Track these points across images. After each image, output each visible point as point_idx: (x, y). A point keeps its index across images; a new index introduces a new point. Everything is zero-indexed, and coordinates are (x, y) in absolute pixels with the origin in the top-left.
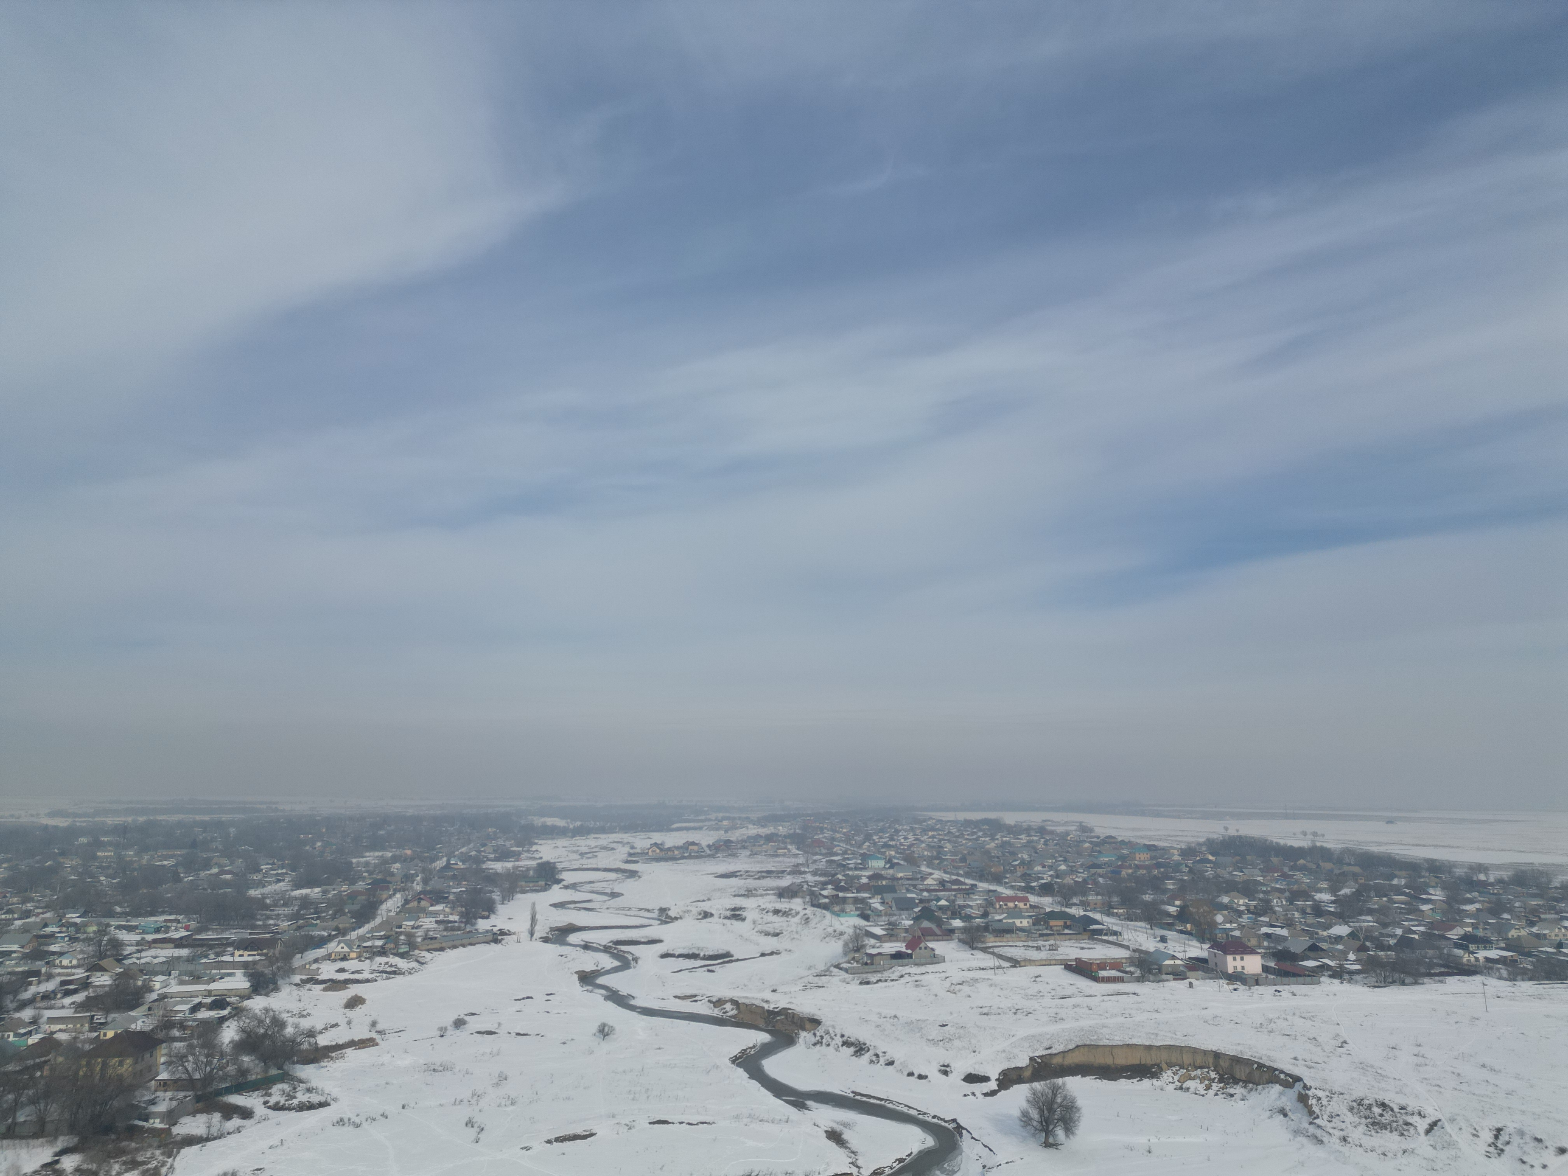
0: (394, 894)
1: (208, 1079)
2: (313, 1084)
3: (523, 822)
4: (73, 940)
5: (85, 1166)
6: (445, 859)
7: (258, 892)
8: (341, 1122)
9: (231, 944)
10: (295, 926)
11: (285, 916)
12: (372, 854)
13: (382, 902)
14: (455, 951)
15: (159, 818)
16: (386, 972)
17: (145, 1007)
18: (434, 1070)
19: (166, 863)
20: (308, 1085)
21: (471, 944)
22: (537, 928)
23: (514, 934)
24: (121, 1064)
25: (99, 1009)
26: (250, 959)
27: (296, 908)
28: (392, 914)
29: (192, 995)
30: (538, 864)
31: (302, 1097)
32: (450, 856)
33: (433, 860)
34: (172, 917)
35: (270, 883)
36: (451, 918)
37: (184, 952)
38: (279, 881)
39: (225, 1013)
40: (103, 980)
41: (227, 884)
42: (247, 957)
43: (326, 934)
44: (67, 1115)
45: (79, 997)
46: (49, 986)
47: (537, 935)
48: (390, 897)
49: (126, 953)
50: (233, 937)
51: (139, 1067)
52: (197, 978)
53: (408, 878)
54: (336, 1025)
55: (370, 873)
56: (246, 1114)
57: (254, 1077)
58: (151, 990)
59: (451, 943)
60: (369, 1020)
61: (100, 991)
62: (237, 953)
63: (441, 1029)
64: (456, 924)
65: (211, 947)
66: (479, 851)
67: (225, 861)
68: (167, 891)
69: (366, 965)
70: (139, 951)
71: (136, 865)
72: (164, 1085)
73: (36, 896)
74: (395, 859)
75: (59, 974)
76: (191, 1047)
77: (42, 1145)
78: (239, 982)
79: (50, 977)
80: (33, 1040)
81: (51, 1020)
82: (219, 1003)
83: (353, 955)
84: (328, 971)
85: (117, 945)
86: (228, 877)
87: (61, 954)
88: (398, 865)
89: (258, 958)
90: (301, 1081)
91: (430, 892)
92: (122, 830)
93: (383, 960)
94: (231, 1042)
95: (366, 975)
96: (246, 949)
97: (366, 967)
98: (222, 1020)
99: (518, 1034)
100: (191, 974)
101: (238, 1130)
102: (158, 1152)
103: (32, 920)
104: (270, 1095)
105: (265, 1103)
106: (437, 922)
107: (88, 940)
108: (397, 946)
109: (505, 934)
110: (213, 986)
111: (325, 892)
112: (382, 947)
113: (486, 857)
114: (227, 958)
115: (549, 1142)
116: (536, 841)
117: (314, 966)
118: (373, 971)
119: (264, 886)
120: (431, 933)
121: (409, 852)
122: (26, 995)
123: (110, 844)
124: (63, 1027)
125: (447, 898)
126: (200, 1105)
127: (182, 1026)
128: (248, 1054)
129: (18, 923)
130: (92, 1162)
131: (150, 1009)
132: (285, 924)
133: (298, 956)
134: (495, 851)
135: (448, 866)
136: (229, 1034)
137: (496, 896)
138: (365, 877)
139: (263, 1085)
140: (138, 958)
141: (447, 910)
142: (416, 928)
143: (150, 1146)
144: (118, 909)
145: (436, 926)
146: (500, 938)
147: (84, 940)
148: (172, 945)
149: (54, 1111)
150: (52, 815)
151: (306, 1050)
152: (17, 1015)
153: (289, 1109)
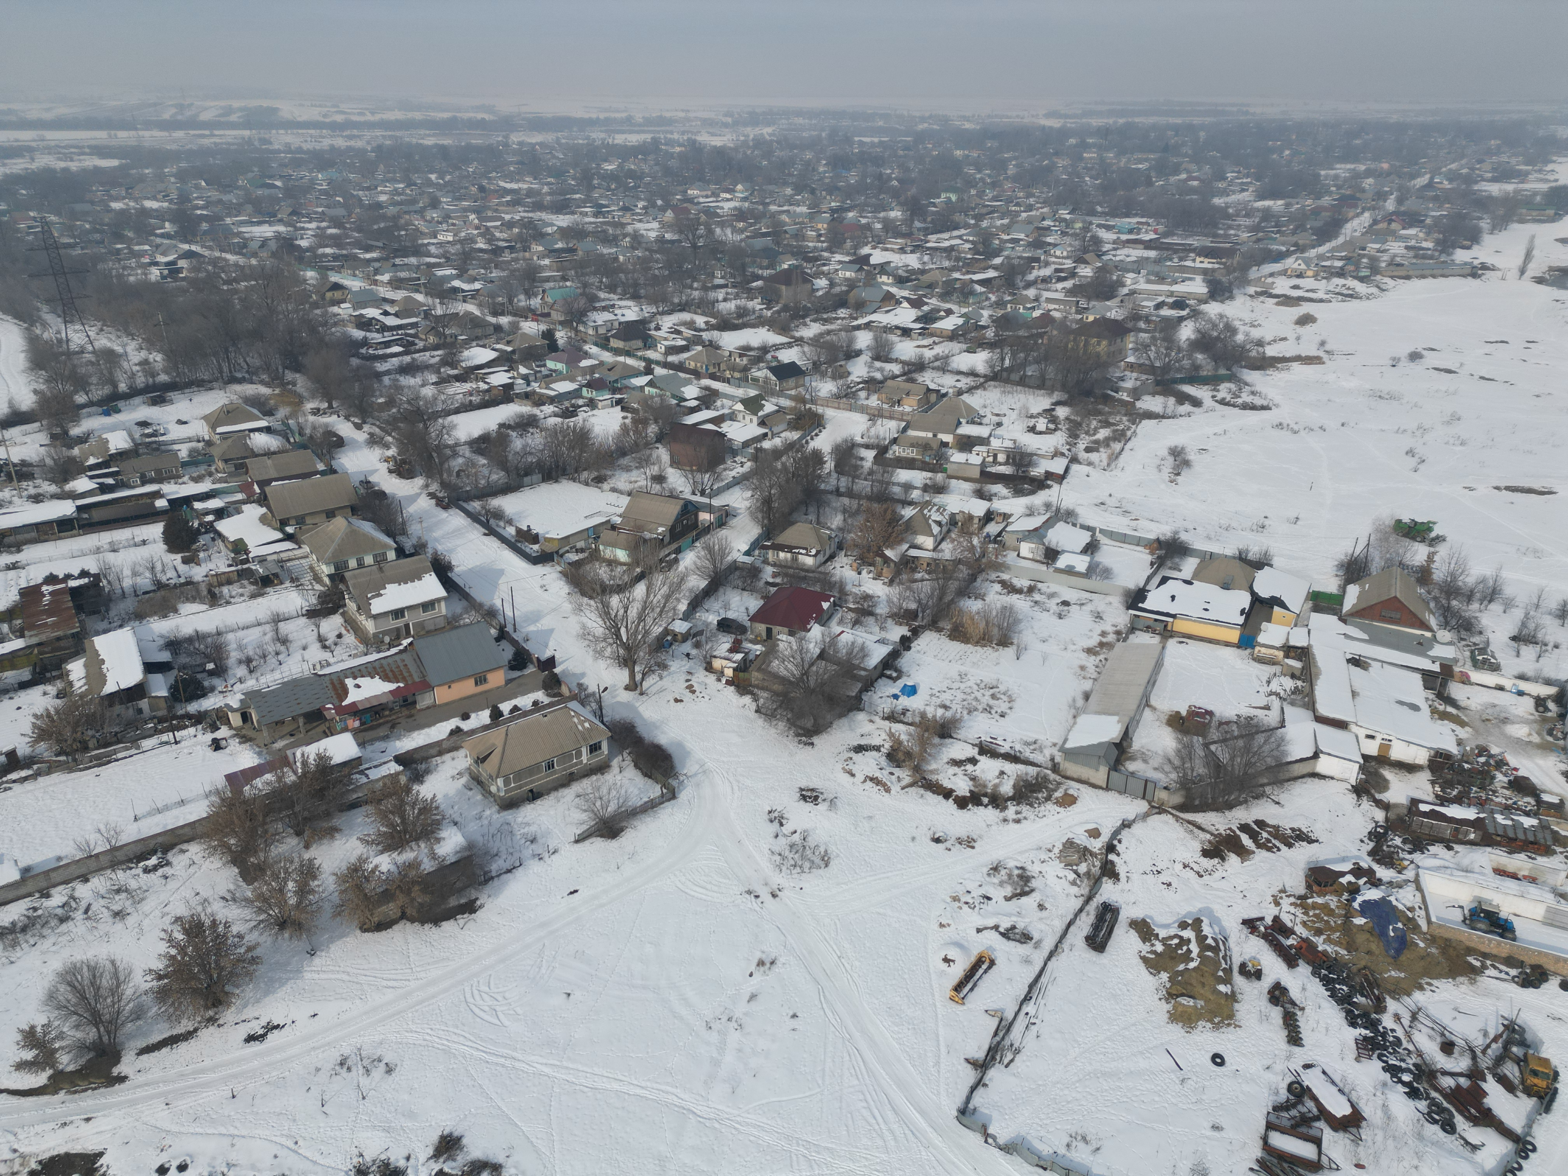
0: (1362, 213)
1: (1166, 368)
2: (1258, 388)
3: (1541, 133)
4: (1064, 234)
5: (1072, 417)
6: (1428, 176)
7: (1222, 201)
8: (1280, 426)
9: (1194, 250)
10: (1254, 238)
11: (1246, 227)
12: (1343, 166)
13: (1347, 221)
14: (1423, 282)
15: (1137, 120)
16: (1342, 294)
17: (1118, 299)
18: (1380, 397)
19: (1140, 166)
20: (1253, 389)
21: (1443, 276)
22: (1531, 266)
23: (1499, 270)
24: (1099, 344)
25: (1083, 296)
26: (1210, 266)
27: (1257, 220)
28: (1357, 234)
29: (1157, 294)
30: (1551, 188)
31: (1245, 398)
32: (1434, 173)
33: (1413, 176)
34: (1144, 220)
35: (1234, 192)
36: (1425, 244)
37: (1152, 254)
38: (1243, 190)
39: (1184, 313)
40: (1086, 271)
41: (1194, 190)
42: (1206, 264)
43: (1284, 249)
44: (1060, 377)
45: (1068, 284)
46: (1047, 272)
47: (1530, 273)
48: (1358, 215)
49: (1104, 249)
50: (1196, 244)
51: (1112, 349)
52: (1161, 280)
53: (1381, 196)
54: (1284, 339)
55: (1339, 187)
56: (1196, 403)
57: (1205, 373)
58: (1123, 285)
59: (1420, 272)
60: (1318, 339)
61: (1084, 281)
62: (1198, 259)
63: (1394, 359)
64: (1429, 252)
65: (1176, 251)
66: (1473, 169)
67: (1193, 167)
68: (1141, 194)
69: (1322, 285)
70: (1115, 249)
71: (1115, 168)
72: (1131, 367)
73: (1036, 192)
74: (1368, 173)
75: (1054, 263)
76: (1154, 338)
77: (1043, 396)
78: (1197, 287)
79: (1047, 264)
80: (1036, 314)
81: (1049, 300)
82: (1179, 304)
83: (1310, 273)
84: (1282, 286)
85: (1097, 241)
86: (1195, 183)
87: (1055, 245)
88: (1370, 181)
89: (1216, 266)
90: (1247, 384)
91: (1404, 213)
92: (1105, 132)
93: (1340, 281)
94: (1188, 339)
95: (1320, 295)
96: (1206, 256)
97: (1322, 287)
98: (1181, 319)
99: (1482, 378)
100: (1157, 275)
101: (1189, 415)
102: (1125, 418)
103: (1033, 213)
104: (1218, 391)
105: (1213, 397)
106: (1407, 248)
107: (1075, 235)
108: (1358, 269)
109: (1488, 269)
110: (1175, 288)
111: (1287, 205)
112: (1342, 268)
113: (1481, 176)
114: (1188, 263)
115: (1497, 488)
116: (1555, 158)
117: (1270, 280)
118: (1328, 292)
119: (1228, 195)
120: (1398, 259)
121: (1385, 166)
122: (1031, 277)
123: (1094, 145)
124: (1057, 307)
125: (1423, 221)
126: (1159, 388)
127: (1147, 319)
128: (1201, 353)
129: (1024, 215)
130: (1077, 415)
131: (1122, 301)
132: (1245, 235)
133: (1255, 268)
134: (1494, 170)
135: (1430, 185)
136: (1187, 332)
137: (1485, 224)
138: (1332, 192)
139: (1213, 381)
140: (1114, 256)
141: (1421, 235)
142: (1382, 252)
143: (1119, 413)
144: (1099, 209)
145: (1404, 251)
146: (1480, 272)
147: (1072, 235)
148: (1142, 246)
149: (1051, 372)
150: (1049, 115)
151: (1254, 358)
152: (1025, 292)
153: (1234, 406)
